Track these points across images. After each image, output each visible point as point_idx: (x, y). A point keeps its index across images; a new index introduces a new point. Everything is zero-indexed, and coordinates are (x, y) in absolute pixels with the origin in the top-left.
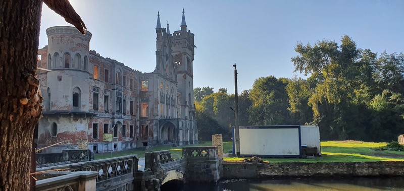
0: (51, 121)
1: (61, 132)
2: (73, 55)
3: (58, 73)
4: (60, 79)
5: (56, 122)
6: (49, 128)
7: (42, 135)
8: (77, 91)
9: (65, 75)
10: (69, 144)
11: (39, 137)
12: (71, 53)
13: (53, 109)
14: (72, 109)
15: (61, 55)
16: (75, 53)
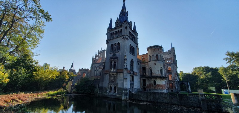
0: (153, 80)
1: (158, 84)
2: (159, 55)
3: (154, 62)
4: (155, 64)
5: (155, 80)
6: (152, 82)
7: (148, 85)
8: (161, 69)
9: (157, 63)
10: (161, 89)
11: (146, 85)
12: (158, 54)
13: (153, 75)
14: (160, 75)
15: (155, 55)
16: (160, 55)
